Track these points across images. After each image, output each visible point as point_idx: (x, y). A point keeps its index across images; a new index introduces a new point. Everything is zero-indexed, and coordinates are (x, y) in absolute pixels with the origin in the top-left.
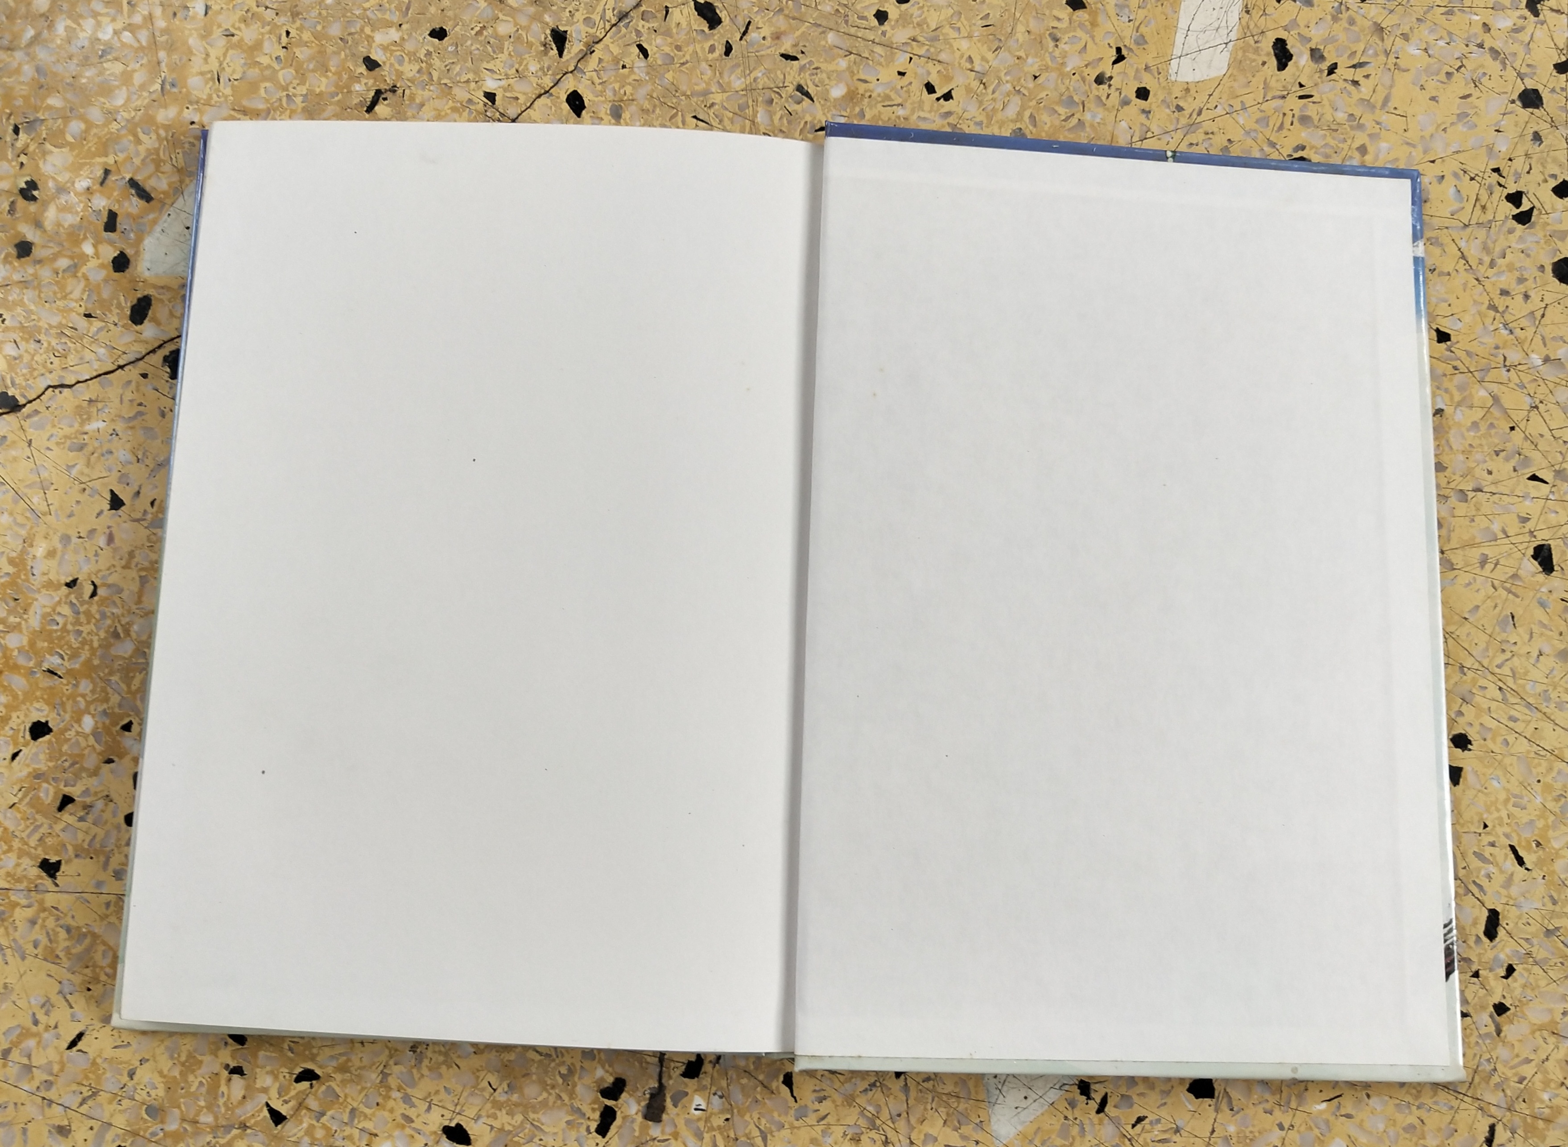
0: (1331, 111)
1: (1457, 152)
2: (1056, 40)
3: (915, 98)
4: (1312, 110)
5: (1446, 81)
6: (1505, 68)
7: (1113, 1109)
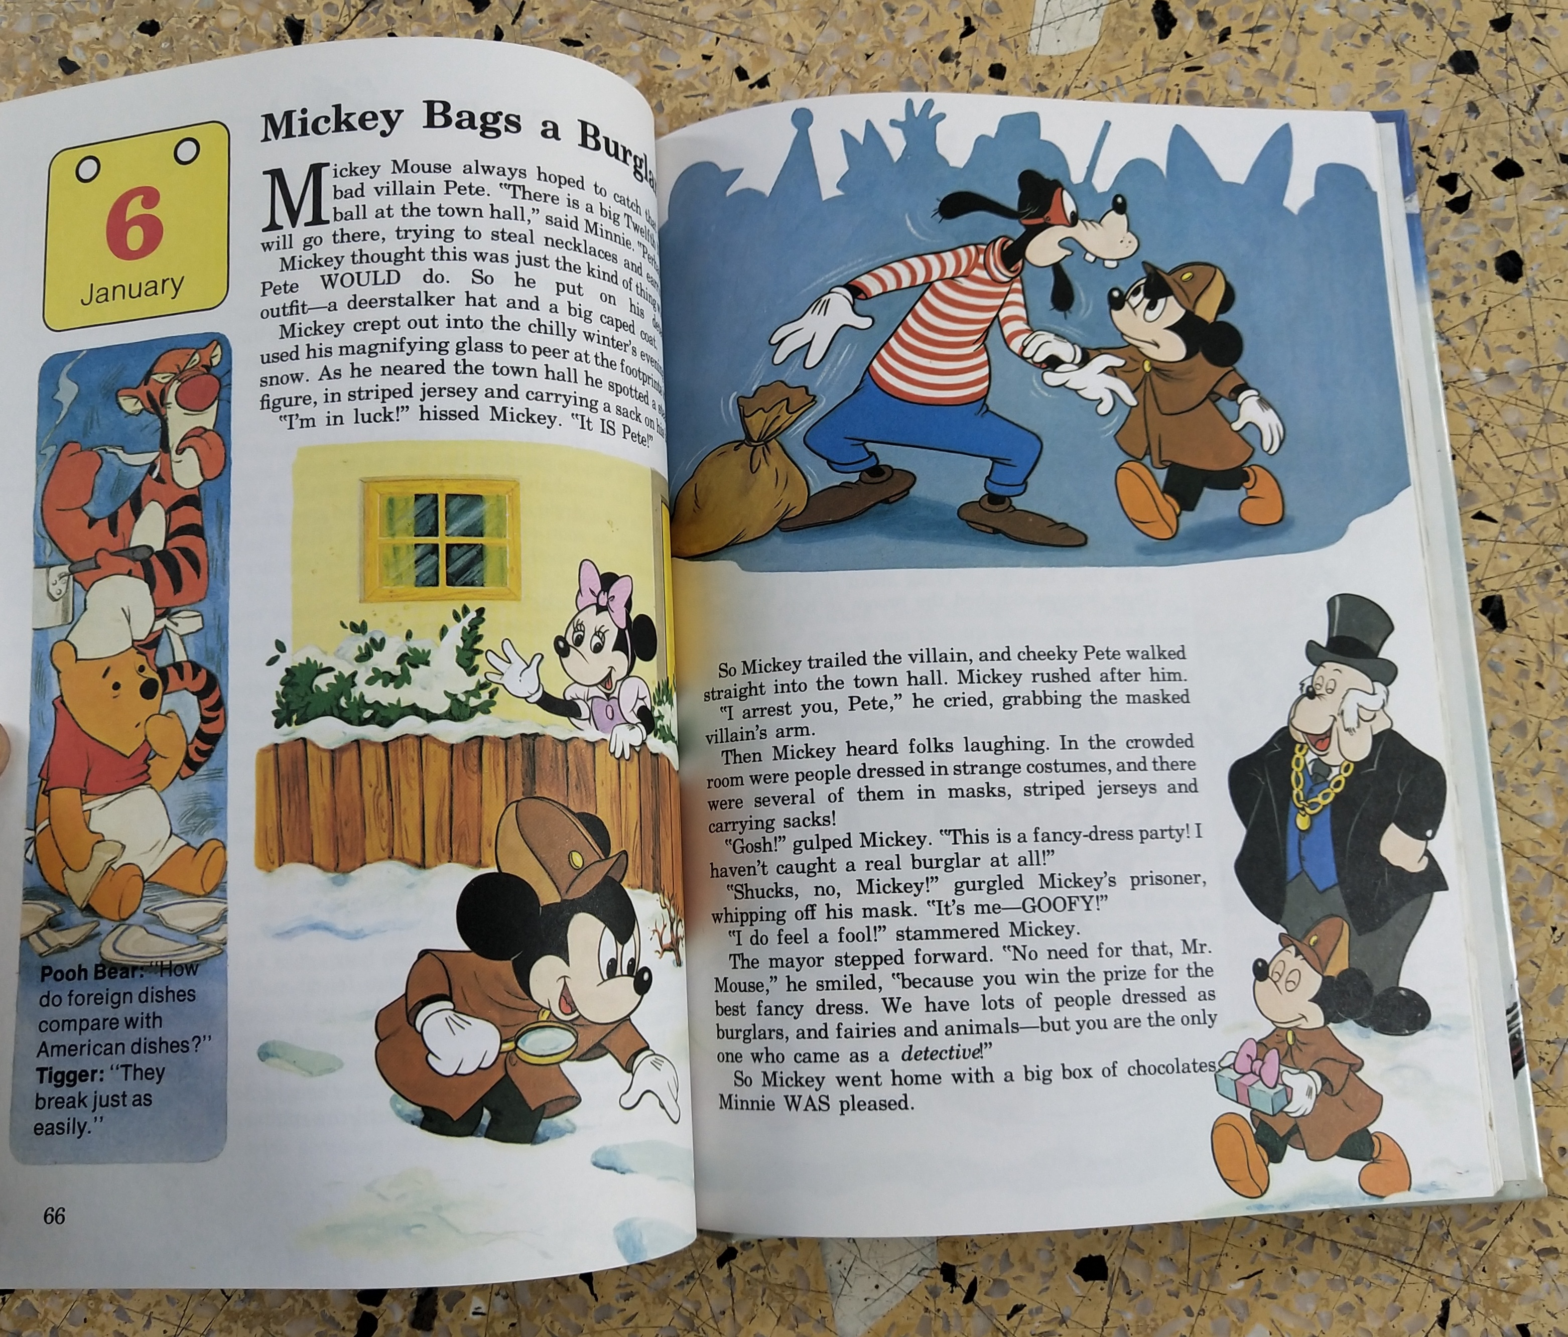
0: (1224, 84)
2: (892, 11)
3: (725, 87)
4: (1201, 85)
5: (1360, 43)
6: (1432, 27)
7: (984, 1297)
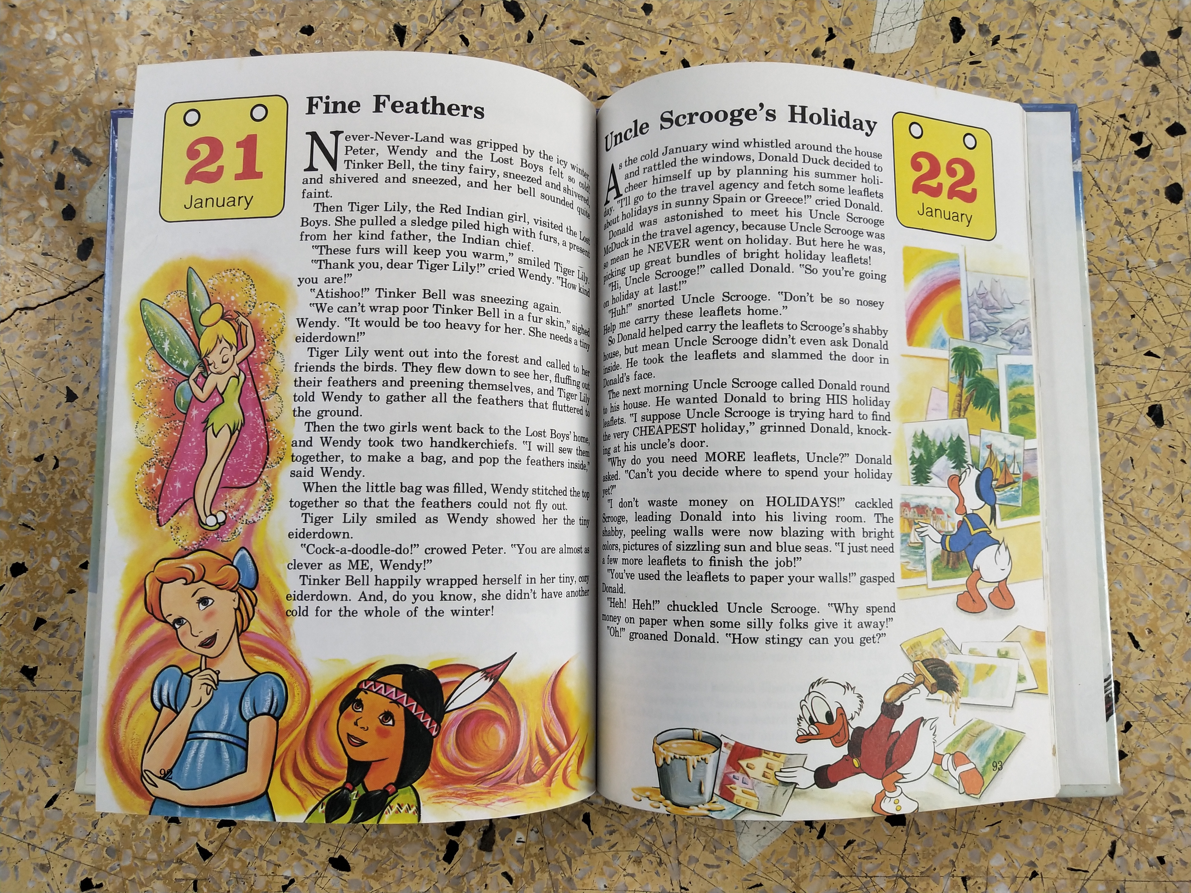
0: (994, 73)
1: (1093, 103)
2: (782, 23)
4: (980, 73)
5: (1084, 47)
6: (1130, 35)
7: (829, 836)
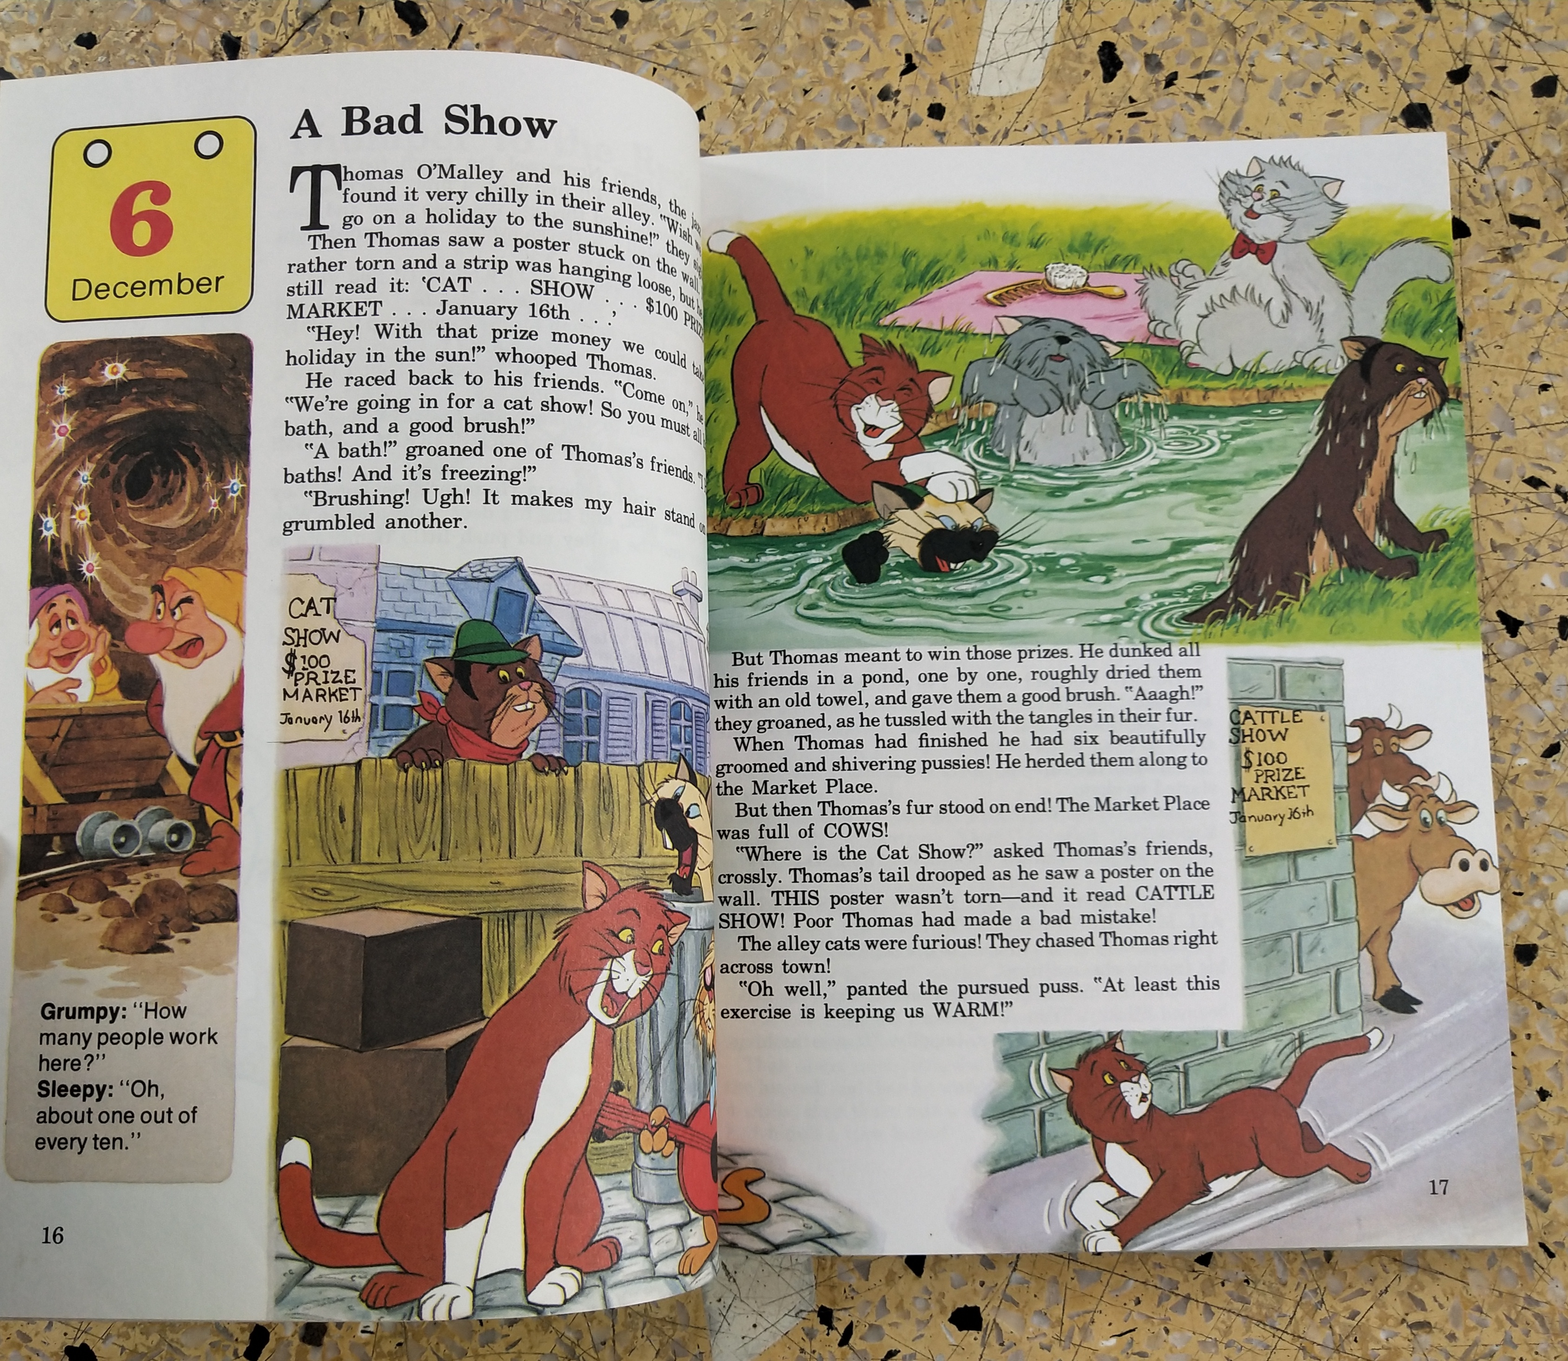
0: (1168, 131)
2: (832, 45)
4: (1144, 130)
5: (1311, 93)
6: (1386, 77)
7: (858, 1341)
